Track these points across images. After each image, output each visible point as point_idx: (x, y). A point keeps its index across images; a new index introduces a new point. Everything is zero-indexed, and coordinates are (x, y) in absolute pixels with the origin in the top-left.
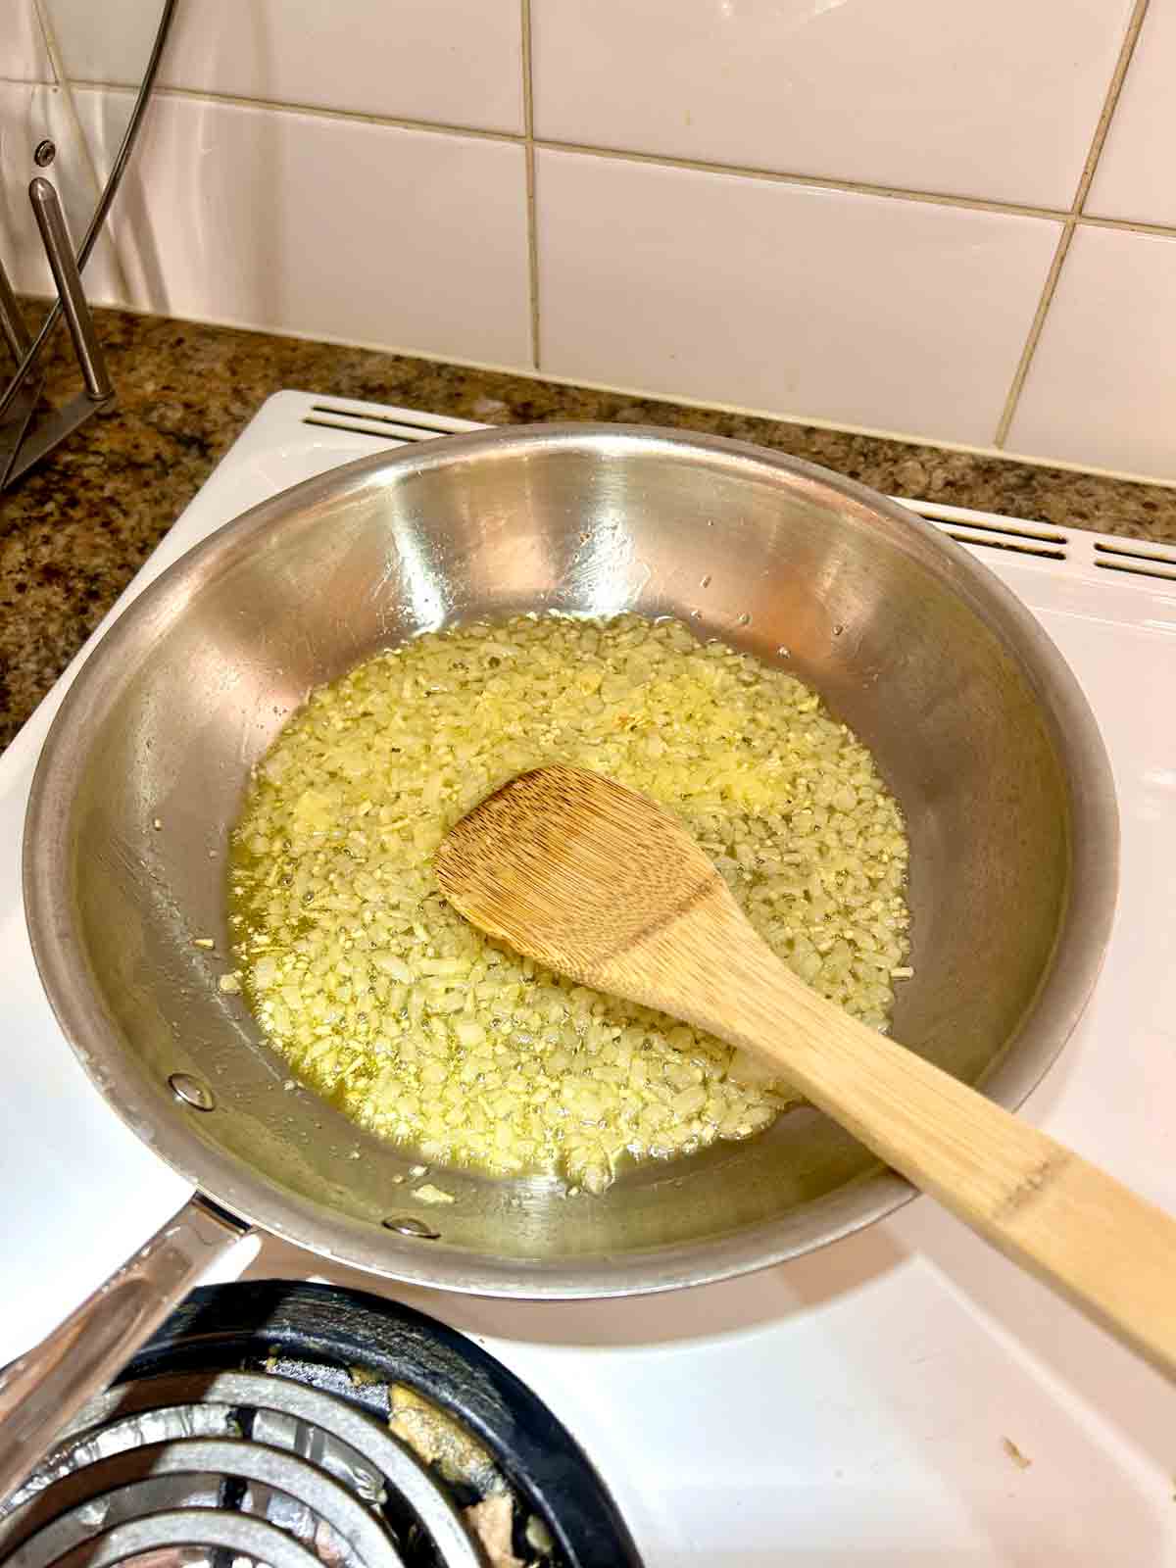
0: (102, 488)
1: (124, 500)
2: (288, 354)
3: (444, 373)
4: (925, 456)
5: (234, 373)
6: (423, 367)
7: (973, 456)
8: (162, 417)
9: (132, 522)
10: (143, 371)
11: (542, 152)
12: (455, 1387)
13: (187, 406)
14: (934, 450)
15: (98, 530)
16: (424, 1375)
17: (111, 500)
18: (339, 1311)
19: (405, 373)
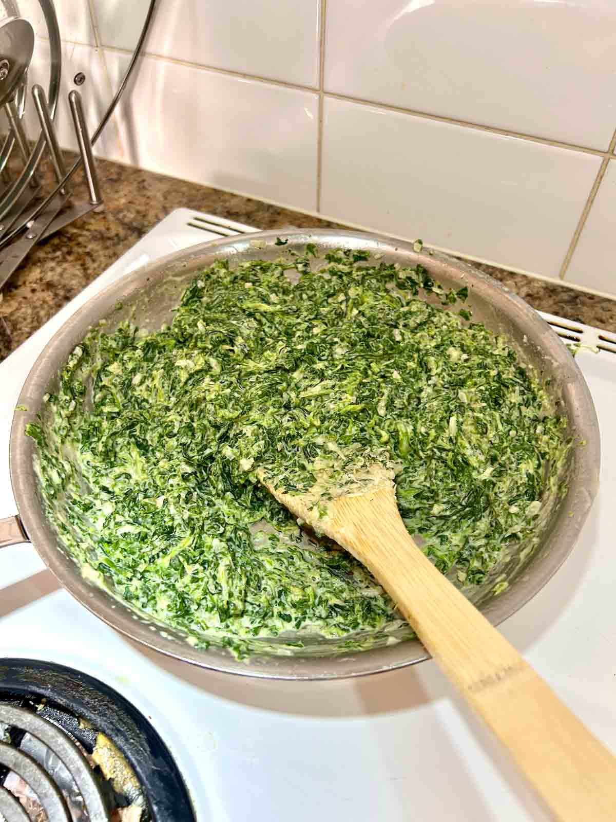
0: (86, 247)
1: (95, 254)
2: (194, 192)
3: (271, 211)
4: (518, 279)
5: (166, 198)
6: (260, 206)
7: (546, 282)
8: (125, 216)
9: (95, 265)
10: (122, 193)
11: (327, 99)
12: (127, 740)
13: (138, 212)
14: (524, 276)
15: (78, 267)
16: (112, 730)
17: (88, 254)
18: (79, 685)
19: (251, 207)
